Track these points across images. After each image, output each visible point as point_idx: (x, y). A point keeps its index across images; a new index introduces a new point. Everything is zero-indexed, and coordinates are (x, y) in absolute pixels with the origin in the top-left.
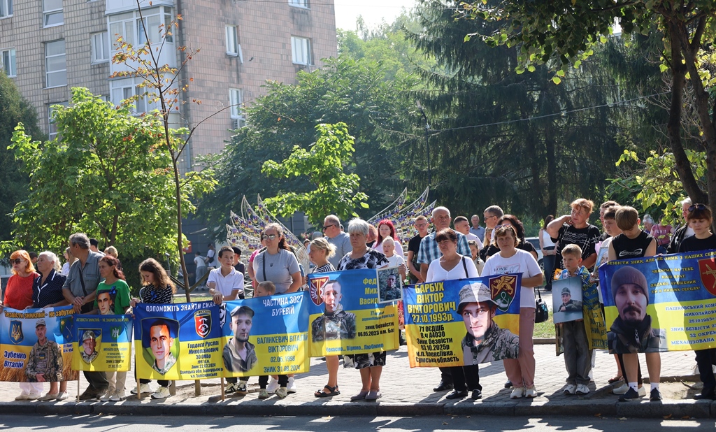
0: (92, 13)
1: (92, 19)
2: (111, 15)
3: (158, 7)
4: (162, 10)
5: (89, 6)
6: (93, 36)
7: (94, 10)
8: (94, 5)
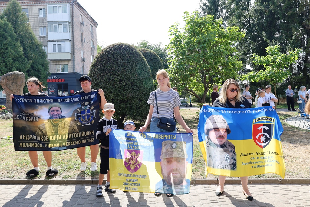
0: (40, 21)
1: (40, 23)
2: (49, 22)
3: (66, 22)
4: (68, 22)
5: (39, 19)
6: (40, 28)
7: (41, 20)
8: (41, 18)
